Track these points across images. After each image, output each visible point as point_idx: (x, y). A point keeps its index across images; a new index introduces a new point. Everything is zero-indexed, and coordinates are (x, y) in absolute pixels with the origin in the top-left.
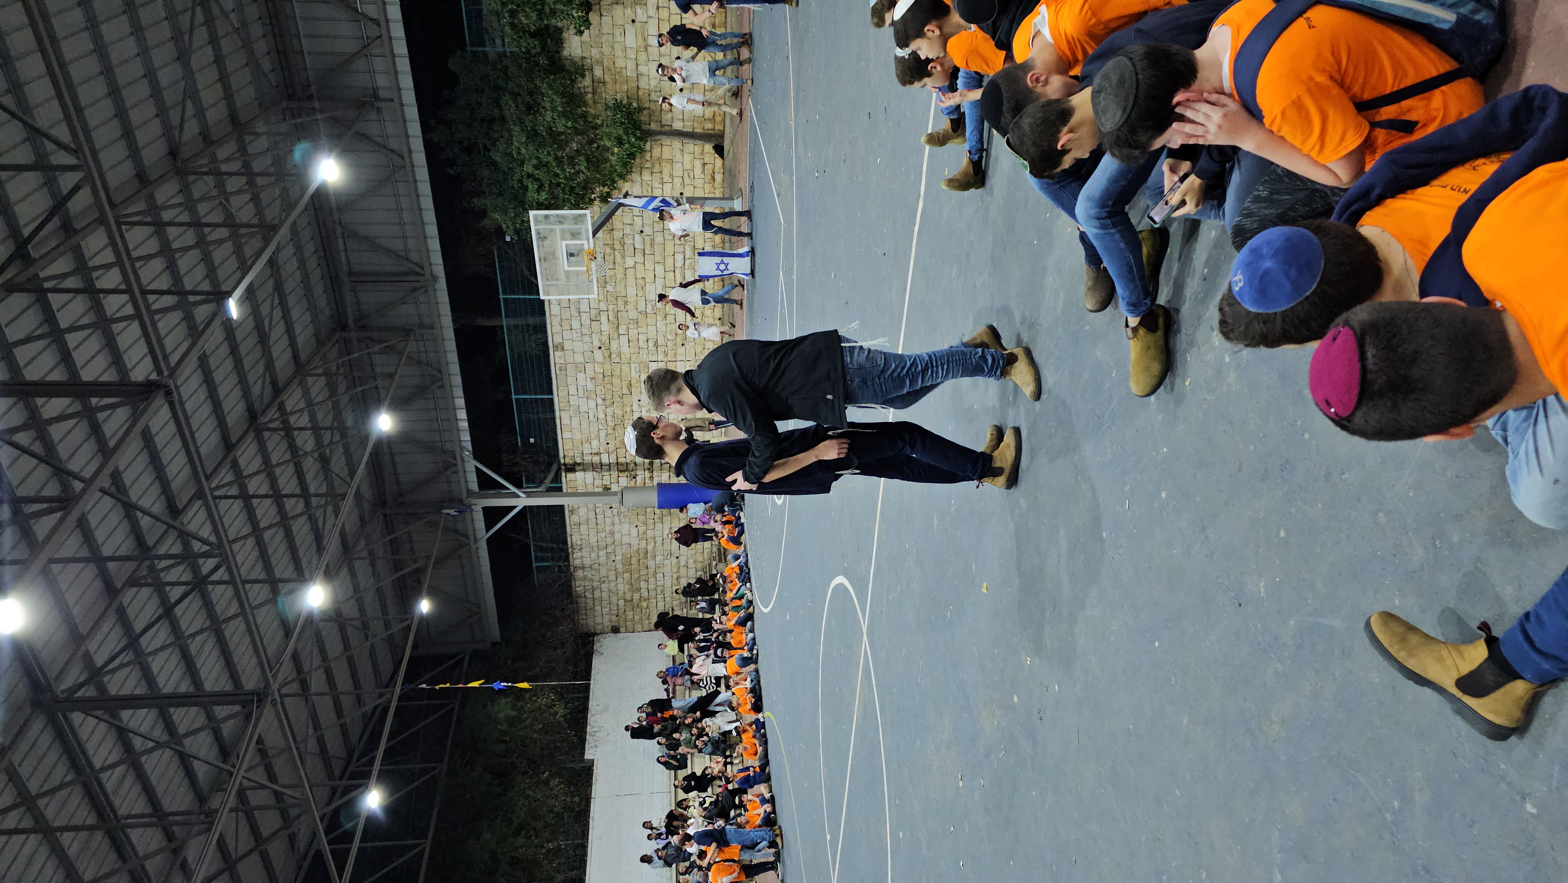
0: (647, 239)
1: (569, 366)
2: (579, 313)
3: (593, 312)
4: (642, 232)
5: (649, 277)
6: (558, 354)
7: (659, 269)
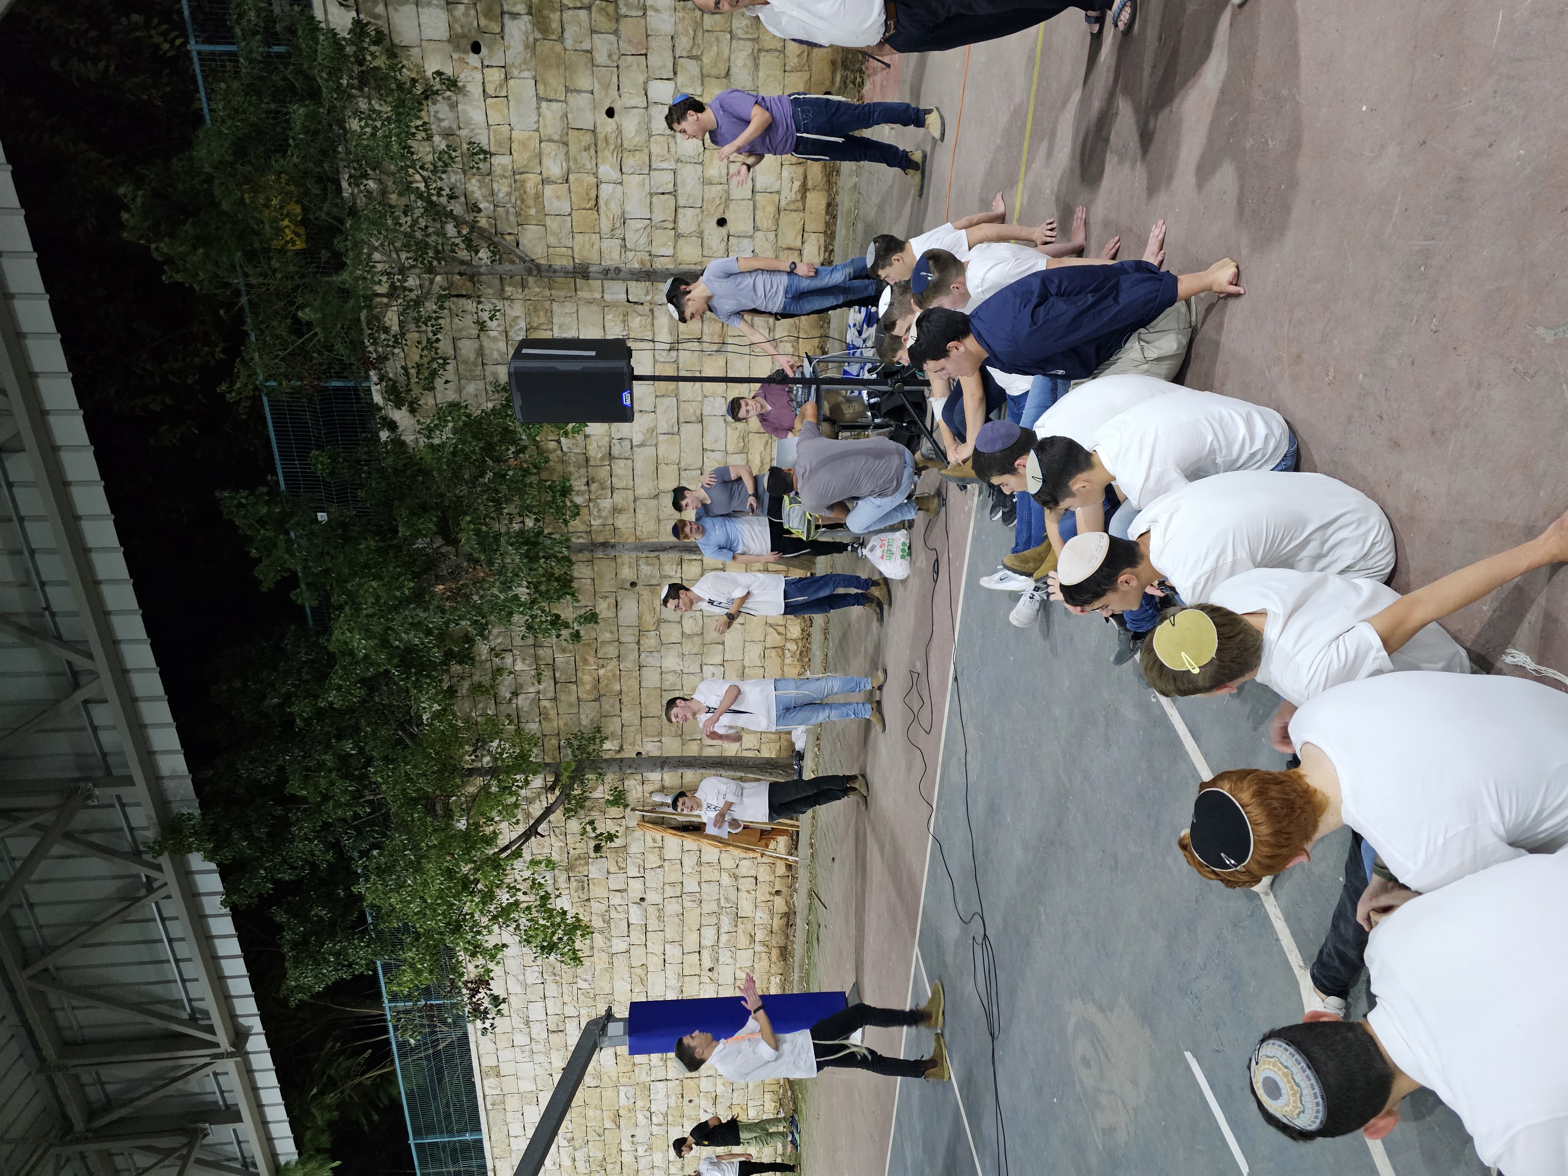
0: (651, 909)
1: (508, 1099)
2: (527, 1023)
3: (552, 1020)
4: (642, 899)
5: (654, 962)
6: (490, 1082)
7: (673, 952)
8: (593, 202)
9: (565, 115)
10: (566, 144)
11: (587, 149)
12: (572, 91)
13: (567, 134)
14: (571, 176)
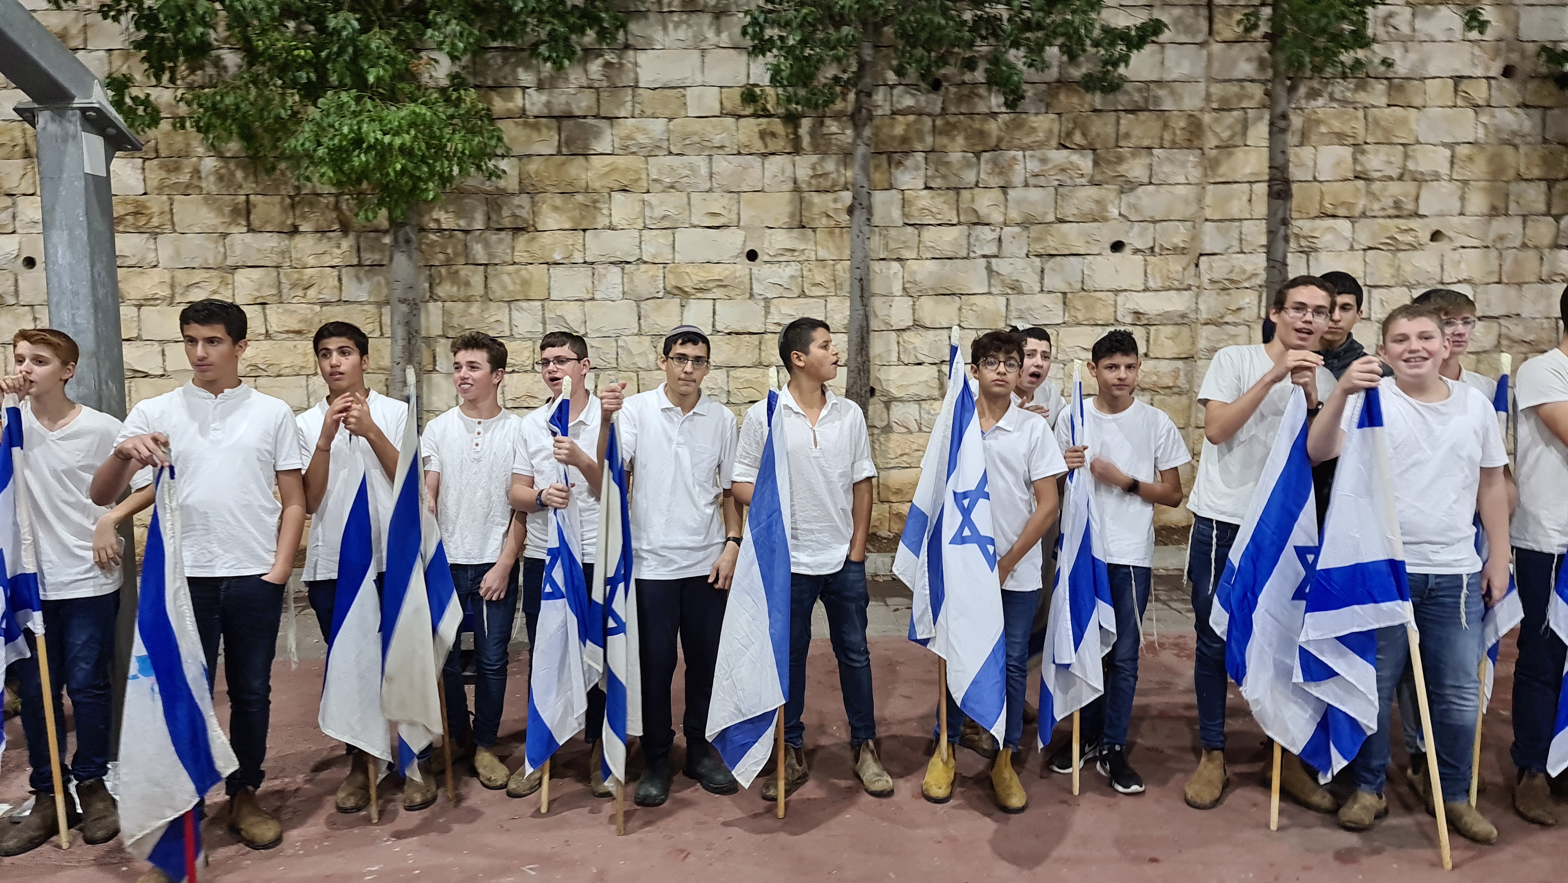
8: (1330, 210)
9: (1437, 177)
10: (1401, 178)
11: (1397, 205)
12: (1462, 189)
13: (1415, 180)
14: (1362, 182)
